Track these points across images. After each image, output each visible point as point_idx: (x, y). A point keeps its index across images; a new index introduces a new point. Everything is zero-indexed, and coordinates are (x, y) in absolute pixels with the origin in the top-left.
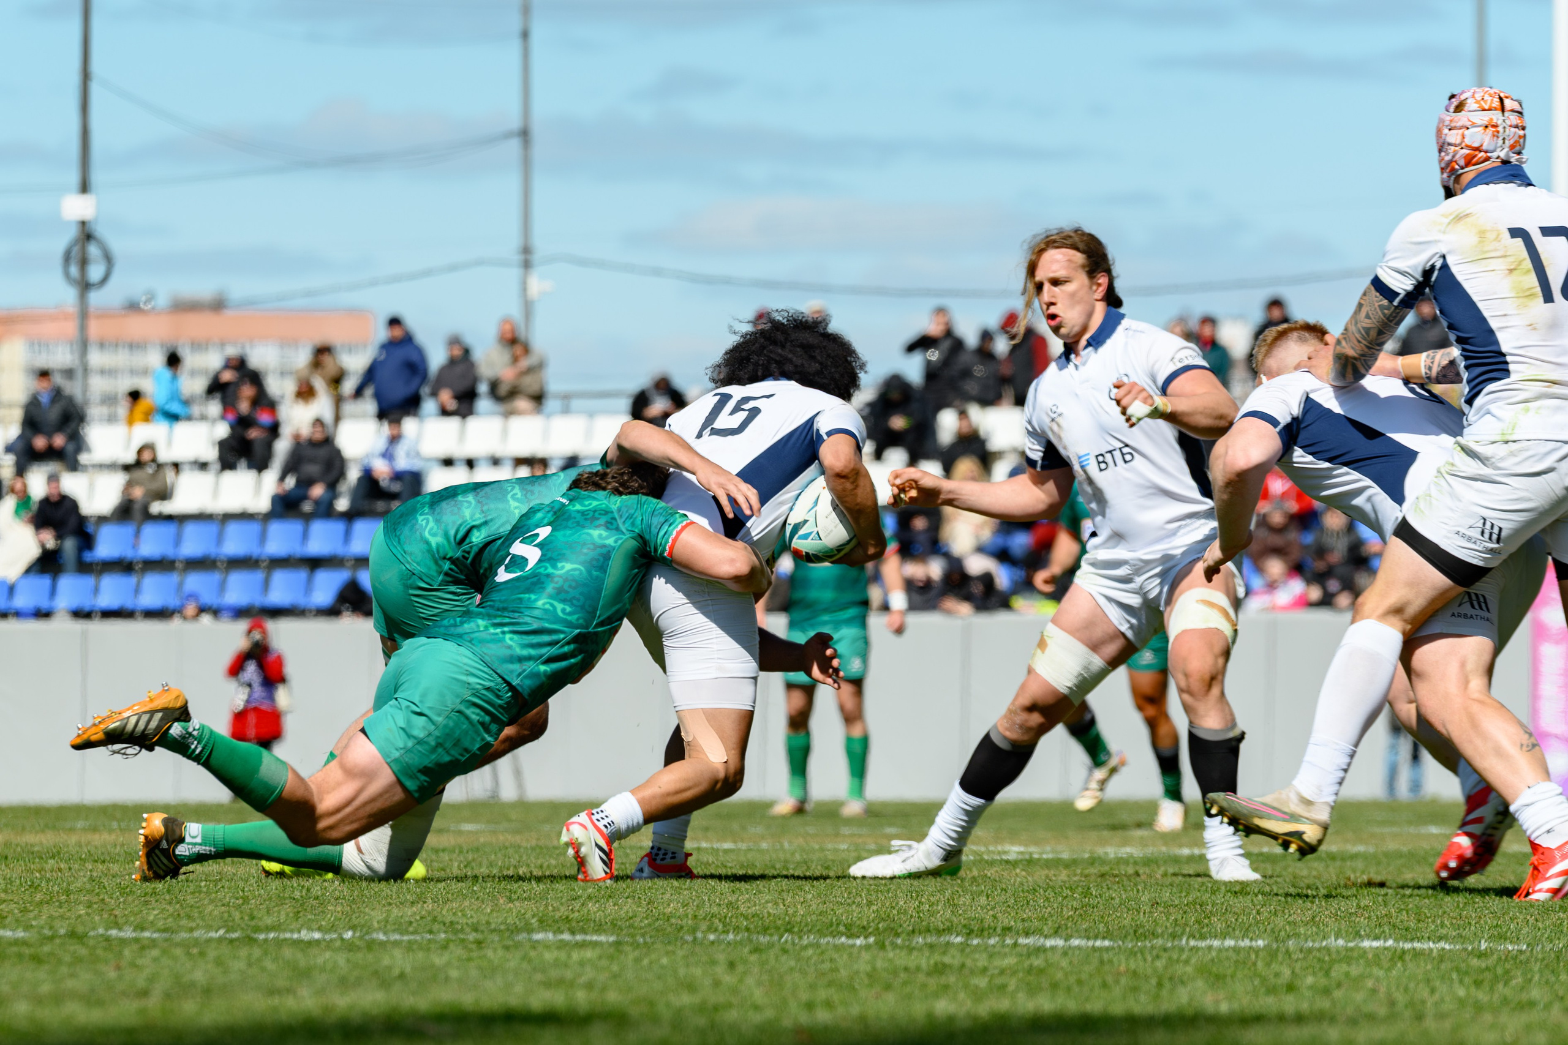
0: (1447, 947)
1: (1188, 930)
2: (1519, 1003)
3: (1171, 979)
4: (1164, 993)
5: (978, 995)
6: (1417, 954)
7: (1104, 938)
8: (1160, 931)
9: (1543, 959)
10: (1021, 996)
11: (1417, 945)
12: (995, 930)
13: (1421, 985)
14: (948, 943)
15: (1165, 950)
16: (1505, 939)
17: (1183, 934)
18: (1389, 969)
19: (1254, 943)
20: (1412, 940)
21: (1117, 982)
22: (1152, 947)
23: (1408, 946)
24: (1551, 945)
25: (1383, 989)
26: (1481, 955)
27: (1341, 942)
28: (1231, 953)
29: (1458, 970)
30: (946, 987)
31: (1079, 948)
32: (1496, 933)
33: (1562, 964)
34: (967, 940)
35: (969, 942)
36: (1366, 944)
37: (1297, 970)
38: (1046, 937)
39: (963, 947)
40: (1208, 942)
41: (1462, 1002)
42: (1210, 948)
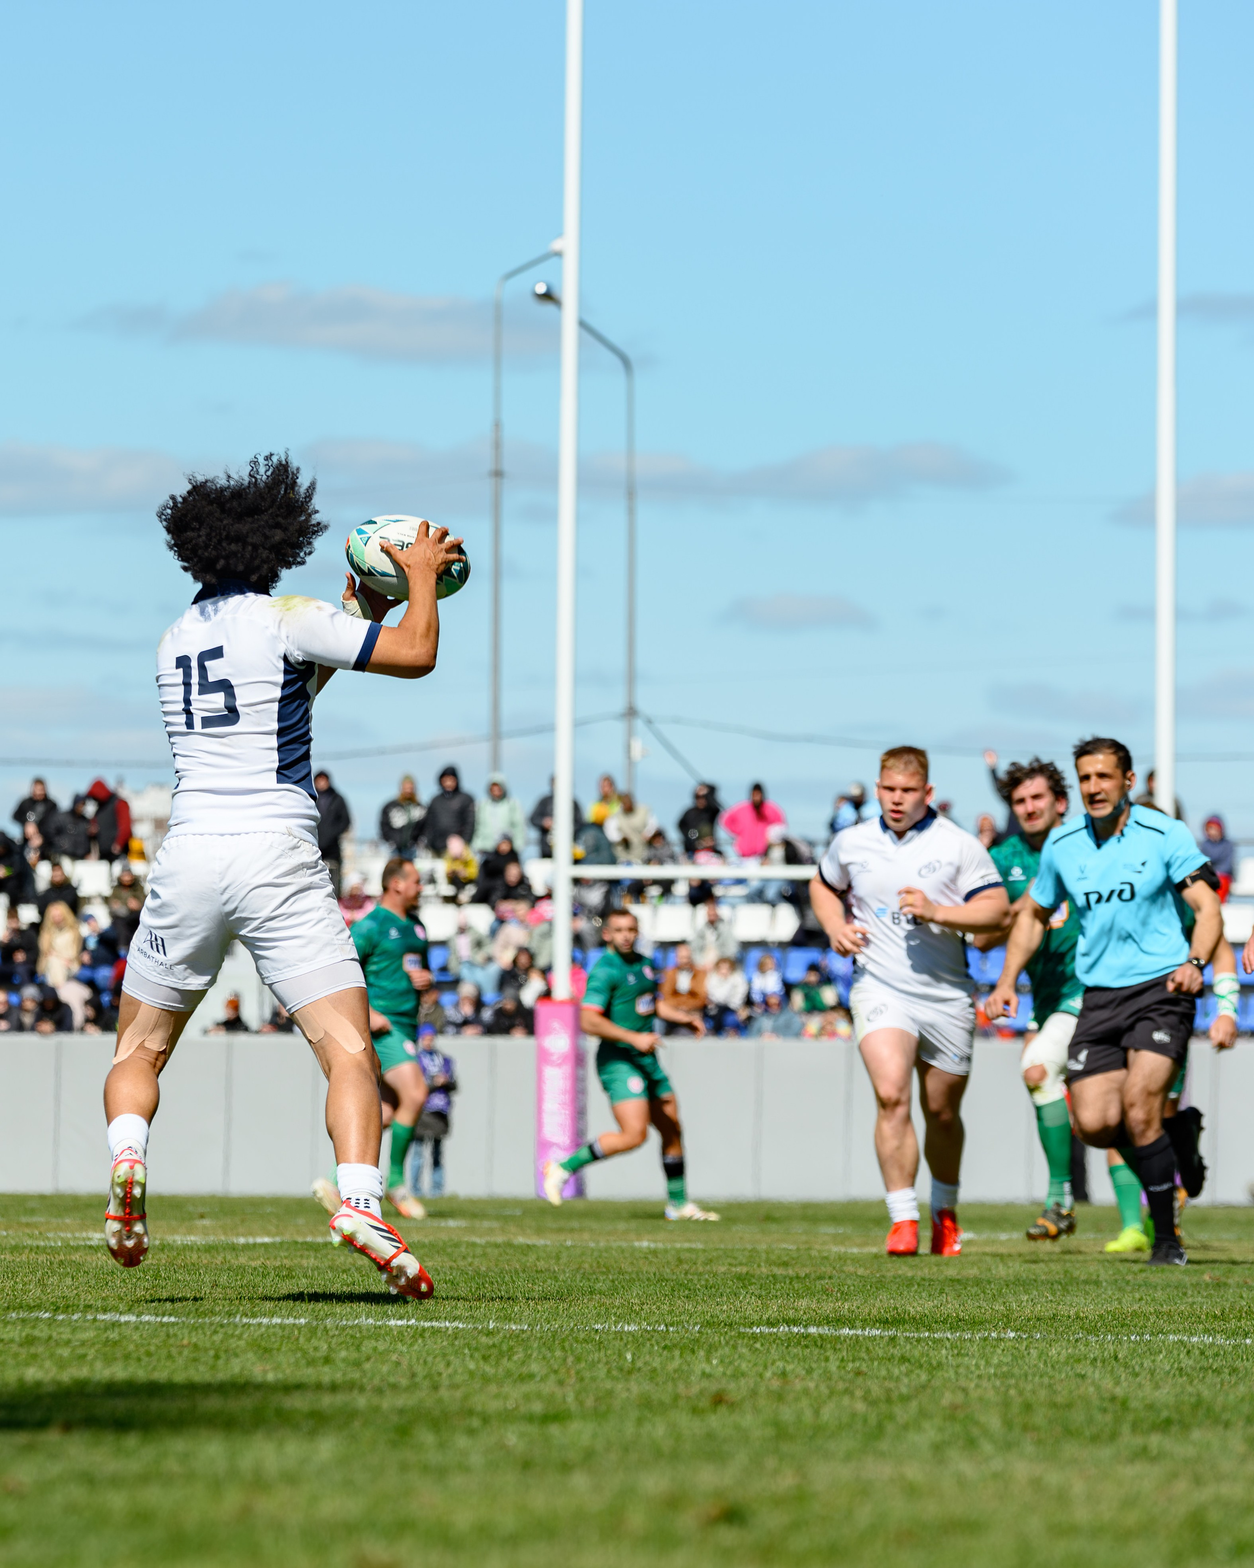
0: (461, 1326)
1: (241, 1309)
2: (520, 1376)
3: (226, 1351)
4: (221, 1362)
5: (62, 1364)
6: (435, 1332)
7: (170, 1315)
8: (217, 1309)
9: (542, 1337)
10: (98, 1365)
11: (435, 1324)
12: (78, 1306)
13: (438, 1359)
14: (37, 1318)
15: (222, 1326)
16: (510, 1320)
17: (237, 1312)
18: (411, 1345)
19: (297, 1321)
20: (431, 1320)
21: (180, 1353)
22: (211, 1324)
23: (427, 1324)
24: (549, 1325)
25: (405, 1363)
26: (490, 1333)
27: (371, 1321)
28: (277, 1330)
29: (468, 1345)
30: (35, 1356)
31: (148, 1323)
32: (502, 1314)
33: (557, 1342)
34: (54, 1315)
35: (56, 1317)
36: (392, 1322)
37: (333, 1346)
38: (121, 1313)
39: (51, 1322)
40: (258, 1320)
41: (472, 1374)
42: (260, 1324)
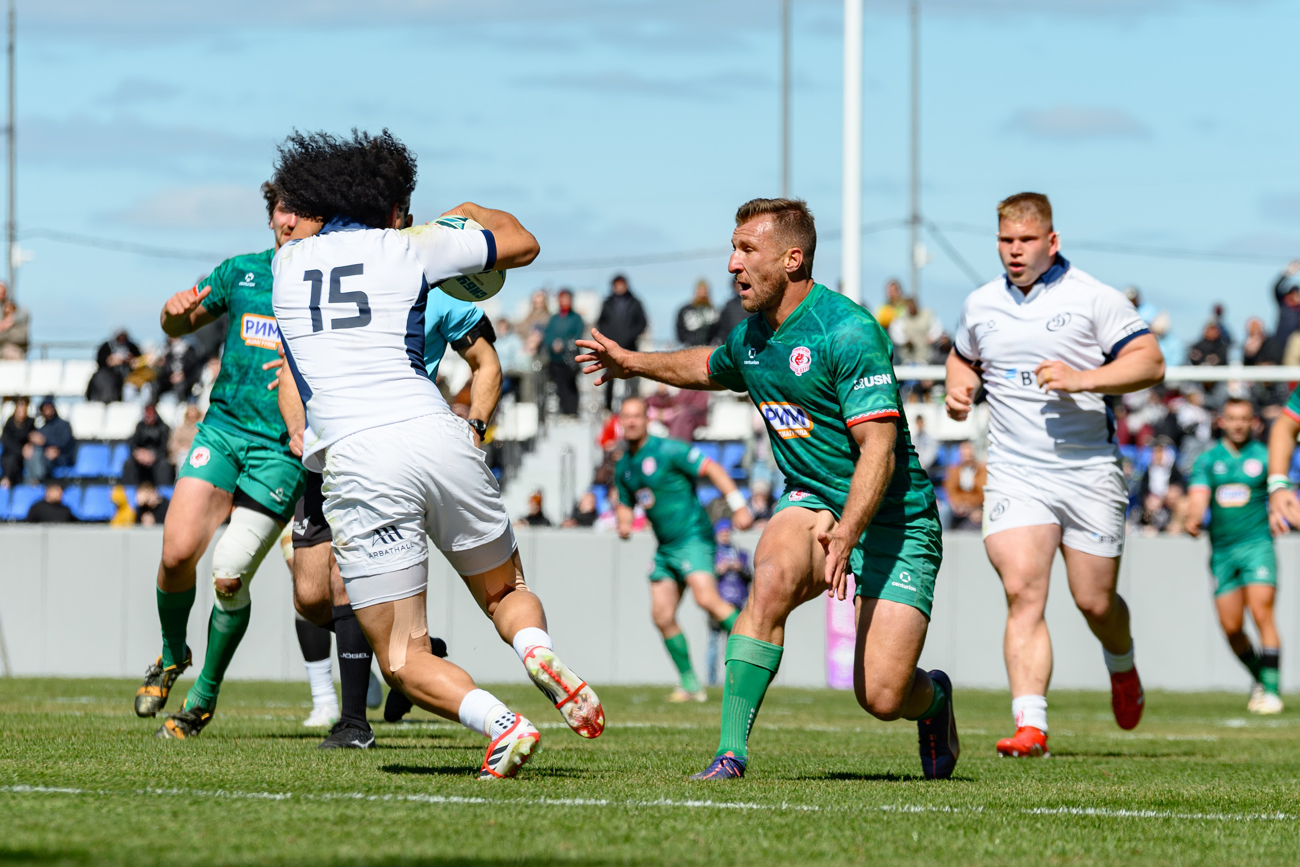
0: (755, 807)
2: (812, 854)
3: (531, 830)
4: (525, 841)
5: (374, 842)
6: (730, 812)
7: (477, 796)
8: (523, 790)
9: (832, 818)
10: (409, 843)
11: (730, 805)
12: (389, 788)
13: (733, 838)
14: (351, 799)
15: (527, 807)
16: (802, 801)
18: (707, 825)
19: (598, 802)
20: (726, 801)
21: (487, 832)
23: (723, 805)
24: (839, 807)
25: (702, 841)
26: (783, 814)
27: (669, 802)
28: (581, 810)
29: (762, 825)
30: (348, 835)
31: (456, 803)
32: (794, 796)
33: (847, 822)
34: (367, 796)
35: (368, 798)
36: (690, 803)
37: (633, 825)
38: (430, 794)
39: (363, 803)
40: (562, 801)
41: (765, 852)
42: (563, 805)
